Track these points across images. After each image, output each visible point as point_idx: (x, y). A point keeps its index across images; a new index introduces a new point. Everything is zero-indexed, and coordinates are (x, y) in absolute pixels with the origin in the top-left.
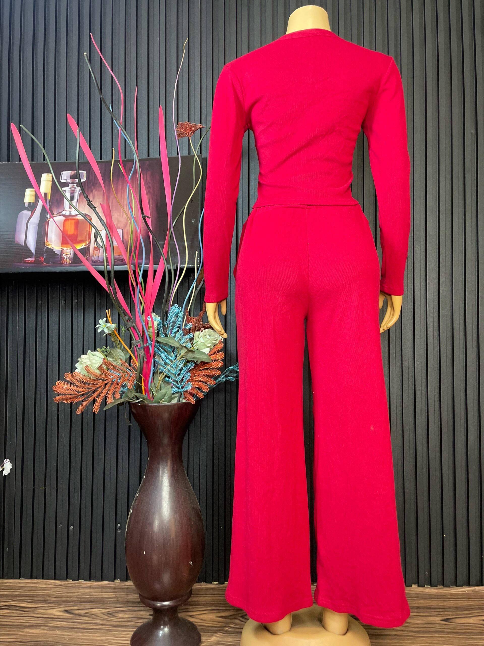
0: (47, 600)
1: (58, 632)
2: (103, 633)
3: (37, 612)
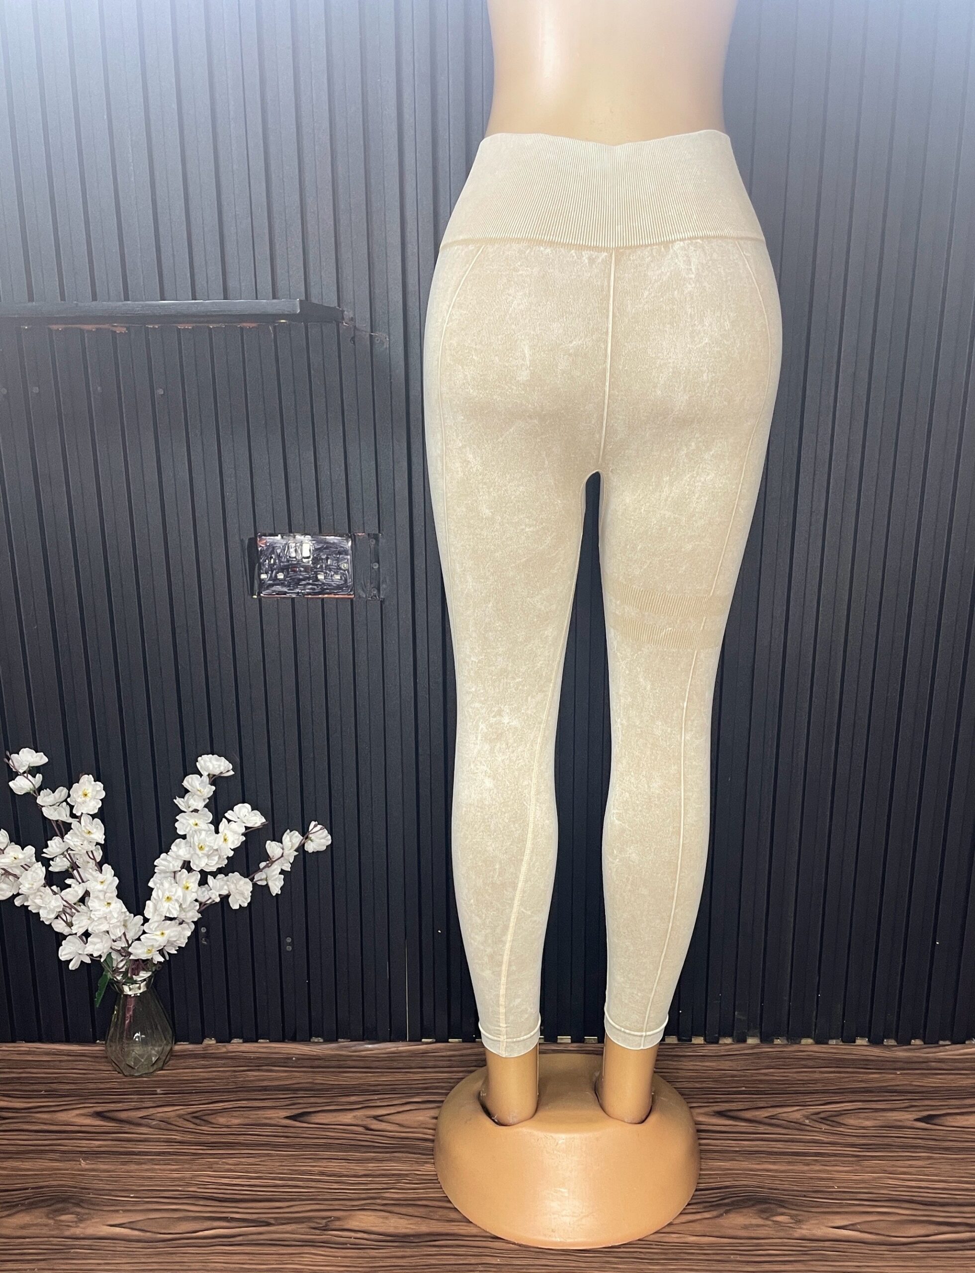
0: (55, 1091)
1: (83, 1164)
2: (184, 1161)
3: (34, 1120)
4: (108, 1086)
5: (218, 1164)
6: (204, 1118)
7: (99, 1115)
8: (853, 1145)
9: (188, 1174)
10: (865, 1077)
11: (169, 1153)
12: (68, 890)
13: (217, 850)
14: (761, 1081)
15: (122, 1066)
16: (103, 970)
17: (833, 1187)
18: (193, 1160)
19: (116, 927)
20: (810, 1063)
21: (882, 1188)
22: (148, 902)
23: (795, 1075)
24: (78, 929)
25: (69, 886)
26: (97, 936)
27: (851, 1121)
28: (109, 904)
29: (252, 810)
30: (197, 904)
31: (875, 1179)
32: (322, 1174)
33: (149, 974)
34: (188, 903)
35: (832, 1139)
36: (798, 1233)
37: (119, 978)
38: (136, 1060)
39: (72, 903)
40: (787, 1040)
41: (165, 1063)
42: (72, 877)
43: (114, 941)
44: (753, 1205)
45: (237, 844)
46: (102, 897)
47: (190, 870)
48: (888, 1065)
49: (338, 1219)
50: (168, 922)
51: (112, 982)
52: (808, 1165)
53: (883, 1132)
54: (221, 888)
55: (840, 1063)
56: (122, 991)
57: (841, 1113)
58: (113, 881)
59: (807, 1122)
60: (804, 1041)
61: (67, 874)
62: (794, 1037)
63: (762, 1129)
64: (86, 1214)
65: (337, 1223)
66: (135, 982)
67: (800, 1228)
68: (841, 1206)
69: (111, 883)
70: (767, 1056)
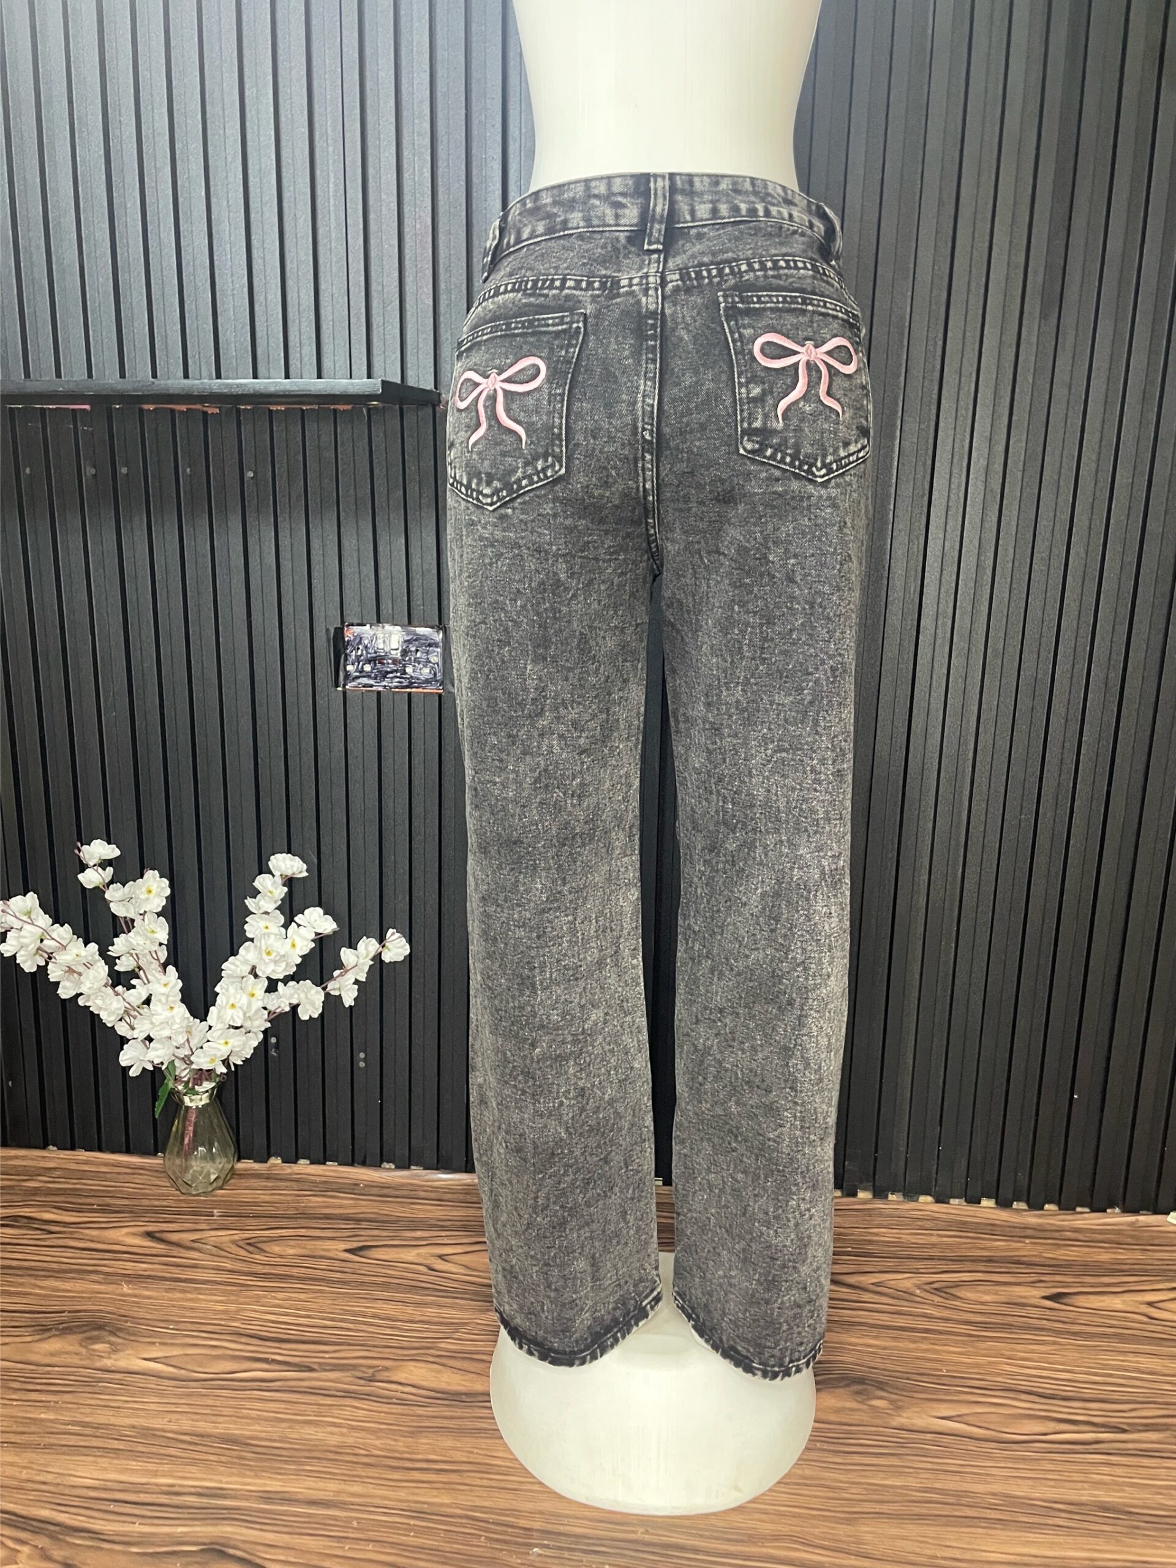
0: (108, 1205)
1: (126, 1289)
2: (231, 1293)
3: (81, 1236)
4: (165, 1203)
5: (265, 1297)
6: (259, 1245)
7: (150, 1235)
8: (968, 1323)
9: (232, 1307)
10: (989, 1244)
11: (216, 1282)
12: (132, 991)
13: (284, 956)
14: (870, 1242)
15: (180, 1182)
16: (165, 1078)
17: (941, 1370)
18: (241, 1291)
19: (178, 1033)
20: (928, 1224)
21: (1000, 1375)
22: (212, 1009)
23: (909, 1237)
24: (140, 1034)
25: (134, 987)
26: (160, 1041)
27: (969, 1295)
28: (172, 1008)
29: (325, 913)
30: (266, 1012)
31: (990, 1363)
32: (375, 1316)
33: (213, 1084)
34: (253, 1011)
35: (946, 1313)
36: (898, 1421)
37: (180, 1088)
38: (194, 1178)
39: (135, 1005)
40: (904, 1196)
41: (225, 1182)
42: (138, 977)
43: (178, 1048)
44: (848, 1385)
45: (306, 951)
46: (164, 1000)
47: (256, 976)
48: (1017, 1232)
49: (387, 1369)
50: (232, 1030)
51: (173, 1093)
52: (914, 1342)
53: (1003, 1309)
54: (291, 996)
55: (962, 1226)
56: (182, 1102)
57: (958, 1285)
58: (177, 984)
59: (918, 1292)
60: (922, 1198)
61: (134, 974)
62: (910, 1193)
63: (866, 1297)
64: (119, 1344)
65: (386, 1374)
66: (197, 1093)
67: (900, 1416)
68: (947, 1392)
69: (174, 986)
70: (880, 1213)
